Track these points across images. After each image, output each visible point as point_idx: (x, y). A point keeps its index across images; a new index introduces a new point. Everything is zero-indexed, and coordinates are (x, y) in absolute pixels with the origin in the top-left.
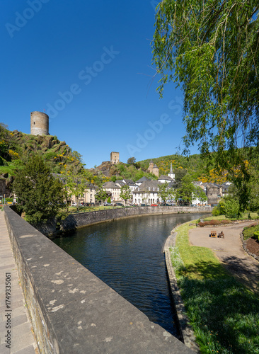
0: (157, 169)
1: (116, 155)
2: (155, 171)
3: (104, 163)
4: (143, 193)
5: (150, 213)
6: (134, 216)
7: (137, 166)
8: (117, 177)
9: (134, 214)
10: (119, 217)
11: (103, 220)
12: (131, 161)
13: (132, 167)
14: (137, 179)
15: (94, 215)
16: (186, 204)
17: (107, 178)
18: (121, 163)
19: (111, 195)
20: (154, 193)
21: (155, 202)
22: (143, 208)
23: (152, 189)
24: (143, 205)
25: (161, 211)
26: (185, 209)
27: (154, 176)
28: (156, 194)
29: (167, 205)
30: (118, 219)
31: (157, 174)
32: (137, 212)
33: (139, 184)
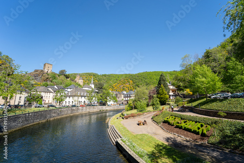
0: (82, 81)
1: (49, 66)
2: (81, 82)
3: (36, 71)
4: (73, 96)
5: (80, 112)
6: (67, 115)
7: (67, 77)
8: (49, 83)
9: (67, 113)
10: (54, 117)
11: (37, 121)
12: (62, 73)
13: (62, 77)
14: (67, 86)
15: (26, 117)
16: (104, 104)
17: (39, 83)
18: (52, 73)
19: (42, 97)
20: (82, 96)
21: (83, 104)
22: (74, 108)
23: (80, 94)
24: (73, 106)
25: (88, 110)
26: (104, 108)
27: (79, 85)
28: (83, 98)
29: (92, 105)
30: (52, 119)
31: (82, 84)
32: (69, 112)
33: (69, 90)
